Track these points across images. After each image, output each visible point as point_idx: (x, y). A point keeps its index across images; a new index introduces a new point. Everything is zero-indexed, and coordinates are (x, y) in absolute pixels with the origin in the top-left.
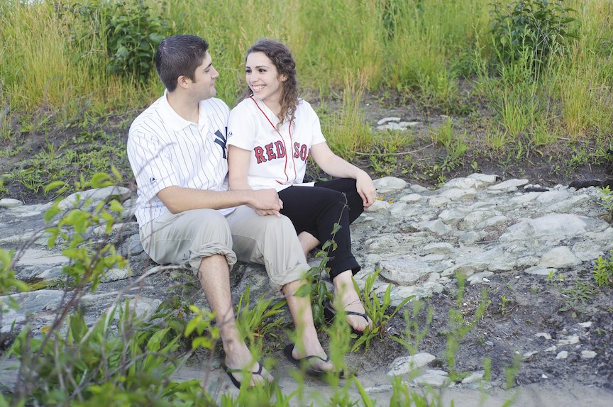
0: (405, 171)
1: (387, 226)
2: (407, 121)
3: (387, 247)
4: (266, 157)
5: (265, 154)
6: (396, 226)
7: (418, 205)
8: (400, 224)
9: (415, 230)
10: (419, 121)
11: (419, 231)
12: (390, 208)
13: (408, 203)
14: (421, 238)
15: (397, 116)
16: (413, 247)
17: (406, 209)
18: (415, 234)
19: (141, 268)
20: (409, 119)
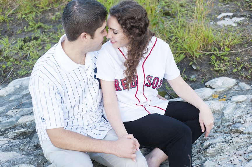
0: (235, 70)
1: (221, 126)
2: (238, 17)
3: (220, 151)
4: (121, 87)
5: (120, 85)
6: (227, 127)
7: (244, 105)
8: (230, 125)
9: (241, 132)
10: (246, 16)
11: (244, 134)
12: (224, 109)
13: (237, 103)
14: (245, 140)
15: (230, 12)
16: (239, 147)
17: (235, 108)
18: (241, 136)
19: (43, 162)
20: (238, 15)
